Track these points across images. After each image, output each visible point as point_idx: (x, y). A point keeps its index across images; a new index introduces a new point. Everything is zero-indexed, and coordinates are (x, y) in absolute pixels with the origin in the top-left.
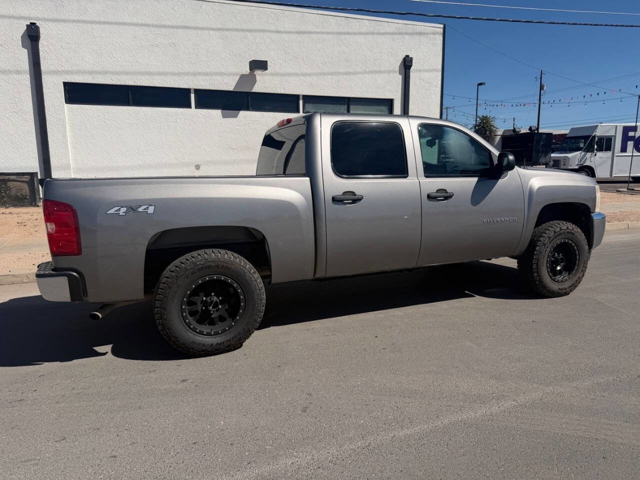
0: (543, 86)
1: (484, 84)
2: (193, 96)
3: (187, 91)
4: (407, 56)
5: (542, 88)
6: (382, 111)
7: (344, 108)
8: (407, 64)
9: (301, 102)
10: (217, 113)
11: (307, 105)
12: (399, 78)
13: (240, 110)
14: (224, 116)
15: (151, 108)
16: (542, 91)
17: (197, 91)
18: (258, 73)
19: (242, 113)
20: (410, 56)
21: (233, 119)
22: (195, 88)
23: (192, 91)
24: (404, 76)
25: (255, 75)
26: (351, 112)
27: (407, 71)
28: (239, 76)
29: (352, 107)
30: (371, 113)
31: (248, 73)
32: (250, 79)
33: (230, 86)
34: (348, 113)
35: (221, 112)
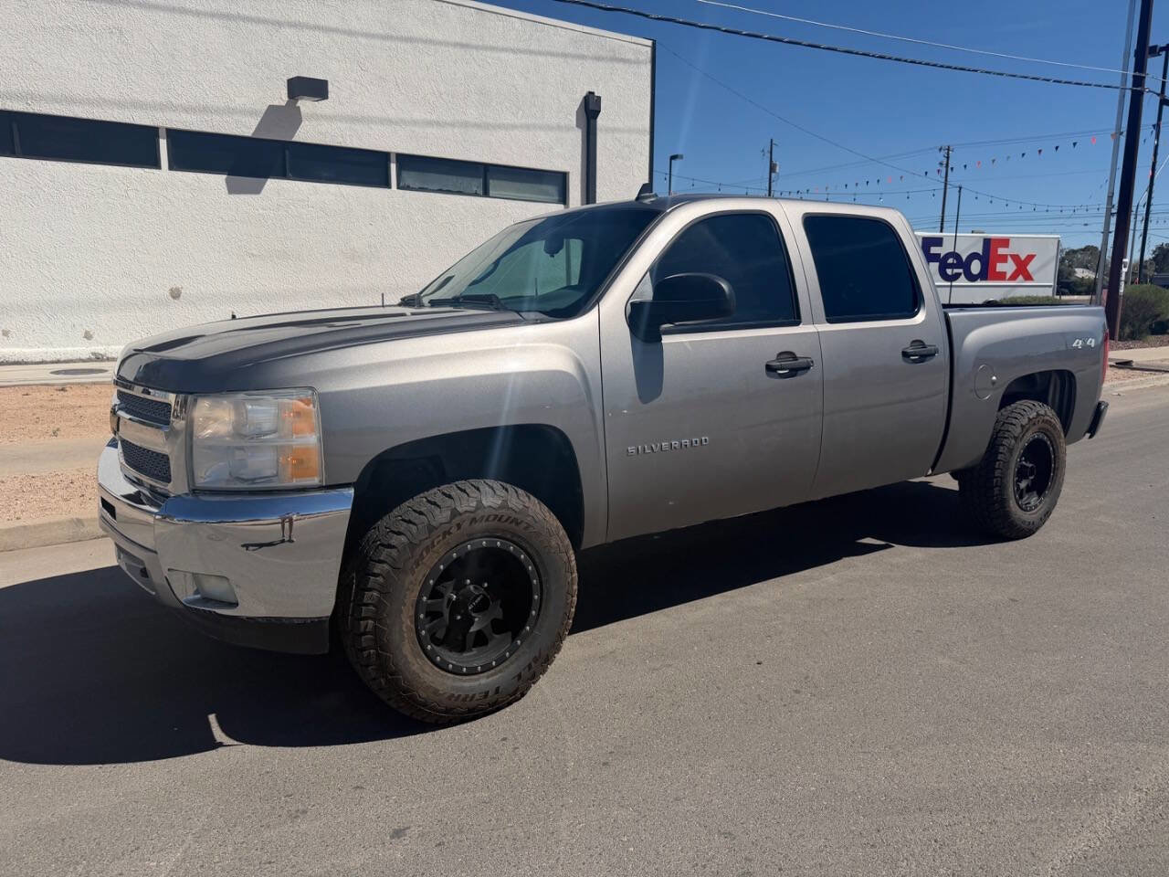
0: (775, 165)
1: (682, 157)
2: (163, 144)
3: (151, 133)
4: (591, 93)
5: (772, 168)
6: (547, 193)
7: (477, 184)
8: (590, 109)
9: (393, 167)
10: (219, 180)
11: (405, 174)
12: (577, 136)
13: (267, 176)
14: (232, 190)
15: (66, 164)
16: (773, 175)
17: (173, 134)
18: (305, 105)
19: (272, 184)
20: (596, 94)
21: (253, 196)
22: (169, 126)
23: (162, 133)
24: (585, 129)
25: (299, 107)
26: (492, 192)
27: (592, 121)
28: (266, 108)
29: (492, 183)
30: (528, 196)
31: (283, 104)
32: (288, 115)
33: (245, 127)
34: (486, 194)
35: (226, 180)
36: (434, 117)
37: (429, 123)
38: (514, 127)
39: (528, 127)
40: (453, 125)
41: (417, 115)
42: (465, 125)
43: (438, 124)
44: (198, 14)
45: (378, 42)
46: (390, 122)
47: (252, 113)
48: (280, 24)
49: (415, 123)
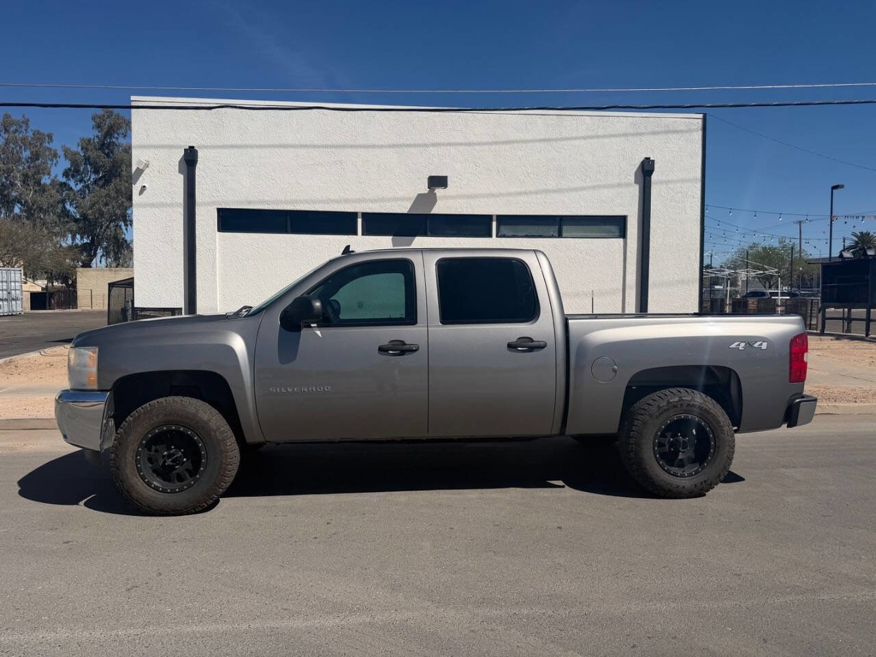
2: (360, 221)
3: (353, 216)
4: (647, 159)
6: (609, 232)
7: (554, 230)
8: (646, 169)
9: (494, 224)
10: (388, 239)
11: (502, 228)
12: (635, 190)
13: (415, 236)
14: (395, 244)
15: (310, 236)
17: (365, 215)
18: (439, 192)
19: (417, 241)
20: (652, 159)
22: (363, 211)
23: (360, 215)
24: (642, 185)
25: (435, 194)
26: (564, 235)
27: (647, 178)
28: (416, 195)
29: (565, 228)
30: (593, 234)
31: (426, 192)
32: (430, 198)
33: (403, 208)
34: (560, 236)
35: (392, 239)
36: (523, 190)
37: (520, 194)
38: (583, 189)
39: (594, 188)
40: (536, 193)
41: (512, 189)
42: (547, 191)
43: (525, 193)
44: (382, 146)
45: (486, 147)
46: (493, 195)
47: (408, 199)
48: (426, 145)
49: (510, 194)
